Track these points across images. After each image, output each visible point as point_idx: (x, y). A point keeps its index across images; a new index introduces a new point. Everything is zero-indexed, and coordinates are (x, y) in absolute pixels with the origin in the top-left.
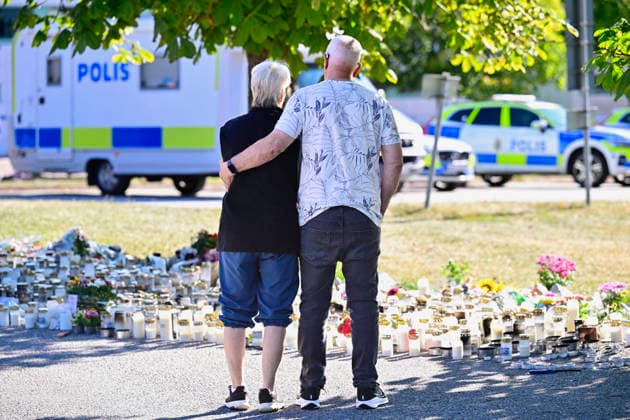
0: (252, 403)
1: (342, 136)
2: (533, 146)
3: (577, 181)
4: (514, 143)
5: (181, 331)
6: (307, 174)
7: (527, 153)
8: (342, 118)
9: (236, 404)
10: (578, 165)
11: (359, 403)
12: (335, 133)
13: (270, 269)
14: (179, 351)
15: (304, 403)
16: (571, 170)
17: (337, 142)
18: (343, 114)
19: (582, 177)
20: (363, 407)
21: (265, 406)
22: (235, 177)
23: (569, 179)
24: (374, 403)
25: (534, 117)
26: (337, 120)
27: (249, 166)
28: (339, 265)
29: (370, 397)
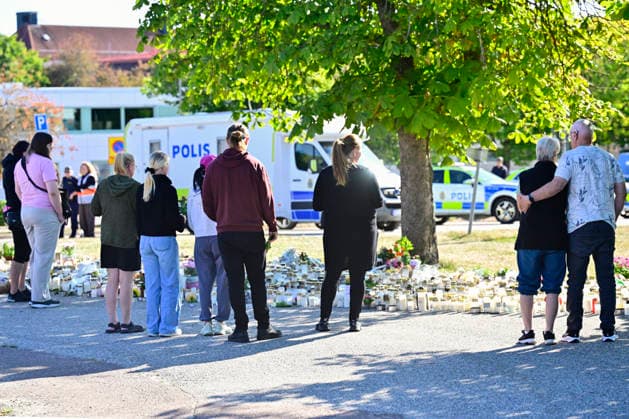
0: (539, 339)
1: (595, 178)
2: (467, 196)
3: (498, 220)
4: (453, 195)
5: (435, 304)
6: (574, 202)
7: (463, 201)
8: (595, 167)
9: (529, 340)
10: (499, 208)
11: (605, 338)
12: (592, 178)
13: (552, 259)
14: (436, 316)
15: (571, 339)
16: (494, 213)
17: (593, 182)
18: (595, 165)
19: (501, 217)
20: (608, 340)
21: (549, 341)
22: (532, 205)
23: (494, 218)
24: (614, 337)
25: (466, 176)
26: (592, 169)
27: (542, 198)
28: (591, 257)
29: (611, 335)
